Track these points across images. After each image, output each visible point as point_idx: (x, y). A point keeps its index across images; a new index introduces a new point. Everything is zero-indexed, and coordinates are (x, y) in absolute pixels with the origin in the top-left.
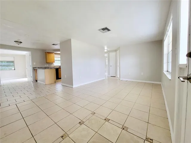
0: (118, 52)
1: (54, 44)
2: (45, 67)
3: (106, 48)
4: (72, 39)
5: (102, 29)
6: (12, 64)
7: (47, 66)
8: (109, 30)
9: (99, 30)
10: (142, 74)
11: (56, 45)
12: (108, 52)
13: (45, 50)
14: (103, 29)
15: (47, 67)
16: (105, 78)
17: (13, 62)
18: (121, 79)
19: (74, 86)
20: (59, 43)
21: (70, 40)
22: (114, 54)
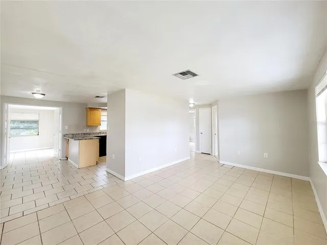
0: (215, 107)
1: (98, 97)
2: (83, 132)
3: (192, 101)
4: (126, 90)
5: (181, 74)
6: (34, 125)
7: (88, 131)
8: (194, 75)
9: (176, 75)
10: (266, 155)
11: (102, 97)
12: (197, 107)
13: (86, 104)
14: (183, 74)
15: (87, 134)
16: (189, 158)
17: (36, 122)
18: (221, 162)
19: (126, 179)
20: (106, 94)
21: (124, 90)
22: (207, 110)
